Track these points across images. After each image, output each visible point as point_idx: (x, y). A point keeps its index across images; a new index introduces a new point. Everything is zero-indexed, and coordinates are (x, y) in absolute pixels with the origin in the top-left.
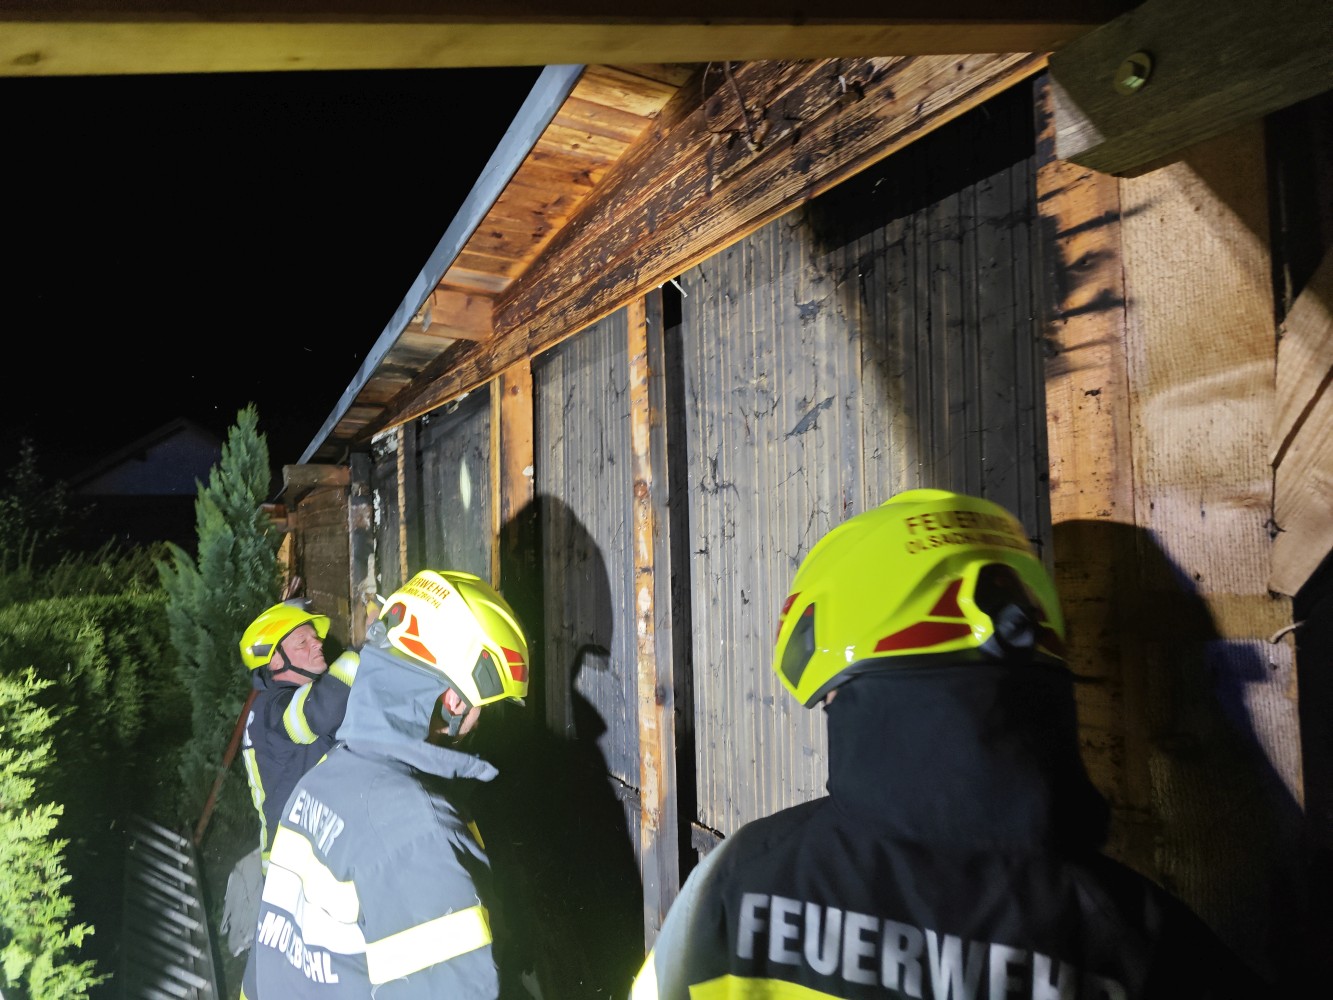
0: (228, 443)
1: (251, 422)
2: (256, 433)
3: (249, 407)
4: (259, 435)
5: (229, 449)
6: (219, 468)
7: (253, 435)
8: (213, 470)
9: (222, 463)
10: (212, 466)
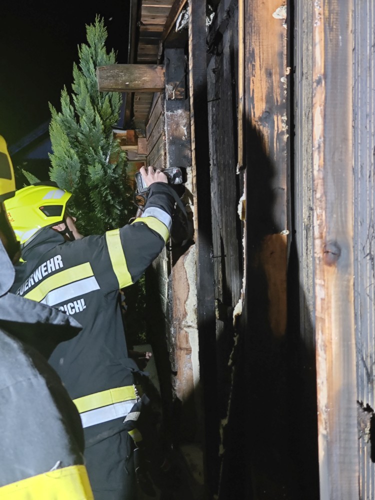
0: (78, 63)
1: (100, 39)
2: (104, 49)
3: (97, 20)
4: (108, 52)
5: (80, 69)
6: (70, 92)
7: (102, 52)
8: (64, 93)
9: (73, 85)
10: (63, 89)
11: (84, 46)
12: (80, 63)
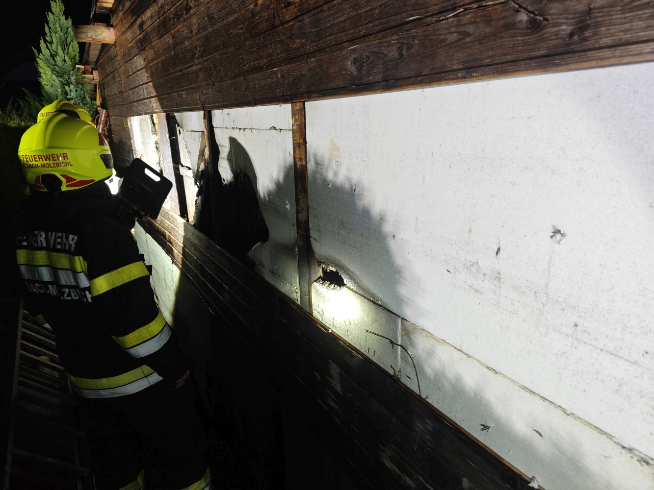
0: (48, 24)
1: (60, 10)
2: (64, 17)
4: (67, 19)
5: (49, 28)
6: (45, 41)
7: (63, 19)
8: (42, 42)
9: (46, 37)
10: (41, 39)
11: (49, 13)
12: (49, 24)
